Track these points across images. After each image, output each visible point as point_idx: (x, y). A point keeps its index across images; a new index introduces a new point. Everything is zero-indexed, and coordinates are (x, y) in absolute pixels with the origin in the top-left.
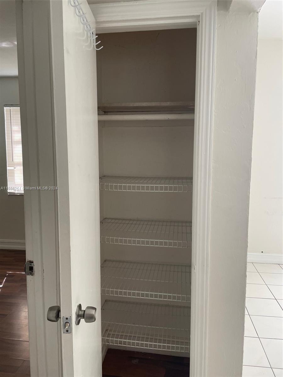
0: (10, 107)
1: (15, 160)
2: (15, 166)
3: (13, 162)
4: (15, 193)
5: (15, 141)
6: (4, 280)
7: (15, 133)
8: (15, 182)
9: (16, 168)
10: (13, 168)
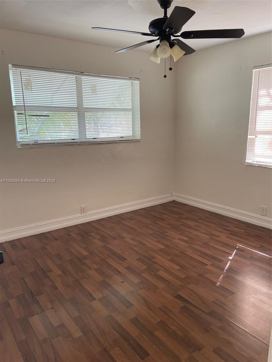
0: (259, 68)
1: (257, 129)
2: (257, 135)
3: (255, 130)
4: (253, 164)
5: (260, 107)
6: (234, 253)
7: (261, 97)
8: (255, 152)
9: (258, 137)
10: (254, 137)
